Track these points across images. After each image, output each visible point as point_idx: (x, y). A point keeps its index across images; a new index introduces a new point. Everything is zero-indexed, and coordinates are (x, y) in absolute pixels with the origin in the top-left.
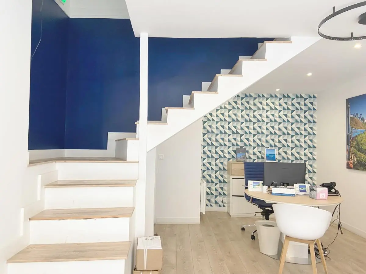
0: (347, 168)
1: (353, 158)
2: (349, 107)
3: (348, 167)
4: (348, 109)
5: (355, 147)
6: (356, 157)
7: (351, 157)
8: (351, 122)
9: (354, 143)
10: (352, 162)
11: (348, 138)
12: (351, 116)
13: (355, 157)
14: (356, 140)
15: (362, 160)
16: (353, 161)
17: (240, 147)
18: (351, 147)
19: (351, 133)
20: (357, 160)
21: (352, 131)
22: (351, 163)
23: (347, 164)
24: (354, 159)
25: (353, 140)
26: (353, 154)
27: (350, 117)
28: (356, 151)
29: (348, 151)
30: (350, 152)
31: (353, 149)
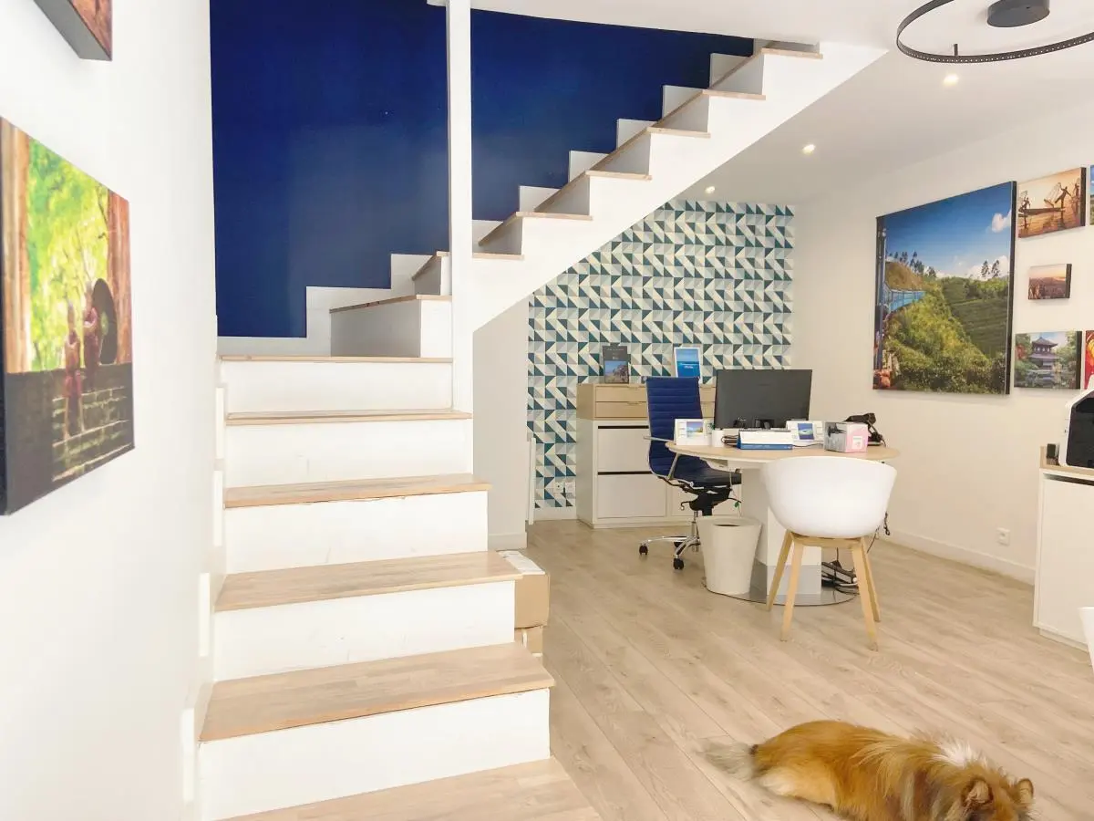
0: (874, 388)
1: (890, 363)
2: (884, 238)
3: (878, 384)
4: (880, 240)
5: (897, 336)
6: (900, 360)
7: (884, 361)
8: (888, 274)
9: (895, 327)
10: (888, 372)
11: (880, 314)
12: (890, 259)
13: (895, 359)
14: (899, 319)
15: (915, 365)
16: (891, 370)
17: (609, 345)
18: (886, 335)
19: (888, 302)
20: (901, 367)
21: (890, 295)
22: (885, 375)
23: (875, 379)
24: (893, 365)
25: (893, 320)
26: (891, 351)
27: (887, 263)
28: (900, 346)
29: (879, 347)
30: (883, 347)
31: (891, 341)
